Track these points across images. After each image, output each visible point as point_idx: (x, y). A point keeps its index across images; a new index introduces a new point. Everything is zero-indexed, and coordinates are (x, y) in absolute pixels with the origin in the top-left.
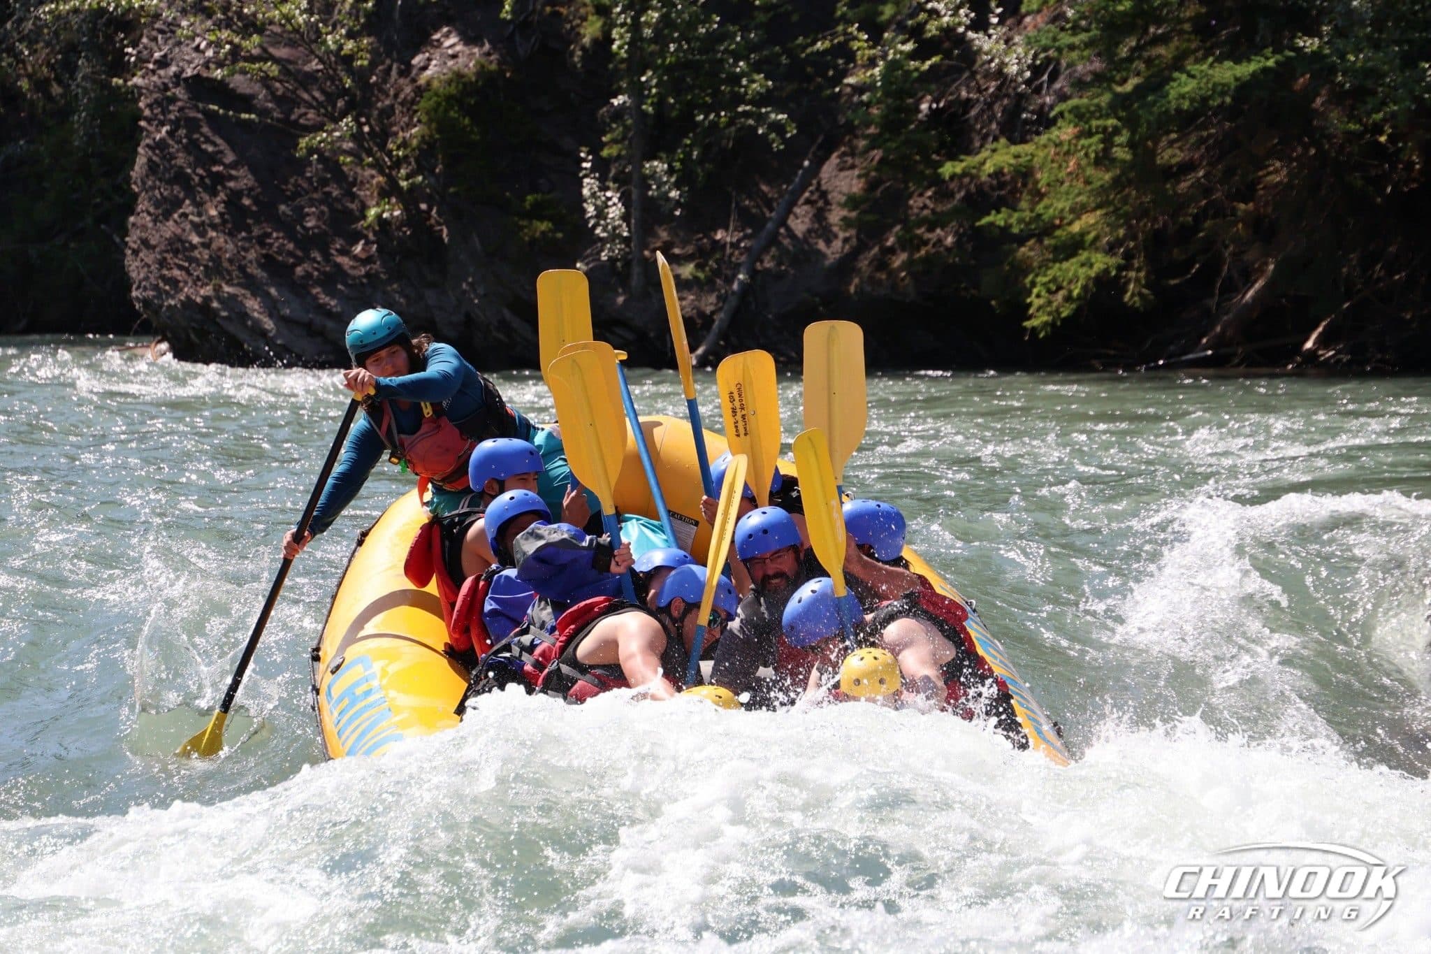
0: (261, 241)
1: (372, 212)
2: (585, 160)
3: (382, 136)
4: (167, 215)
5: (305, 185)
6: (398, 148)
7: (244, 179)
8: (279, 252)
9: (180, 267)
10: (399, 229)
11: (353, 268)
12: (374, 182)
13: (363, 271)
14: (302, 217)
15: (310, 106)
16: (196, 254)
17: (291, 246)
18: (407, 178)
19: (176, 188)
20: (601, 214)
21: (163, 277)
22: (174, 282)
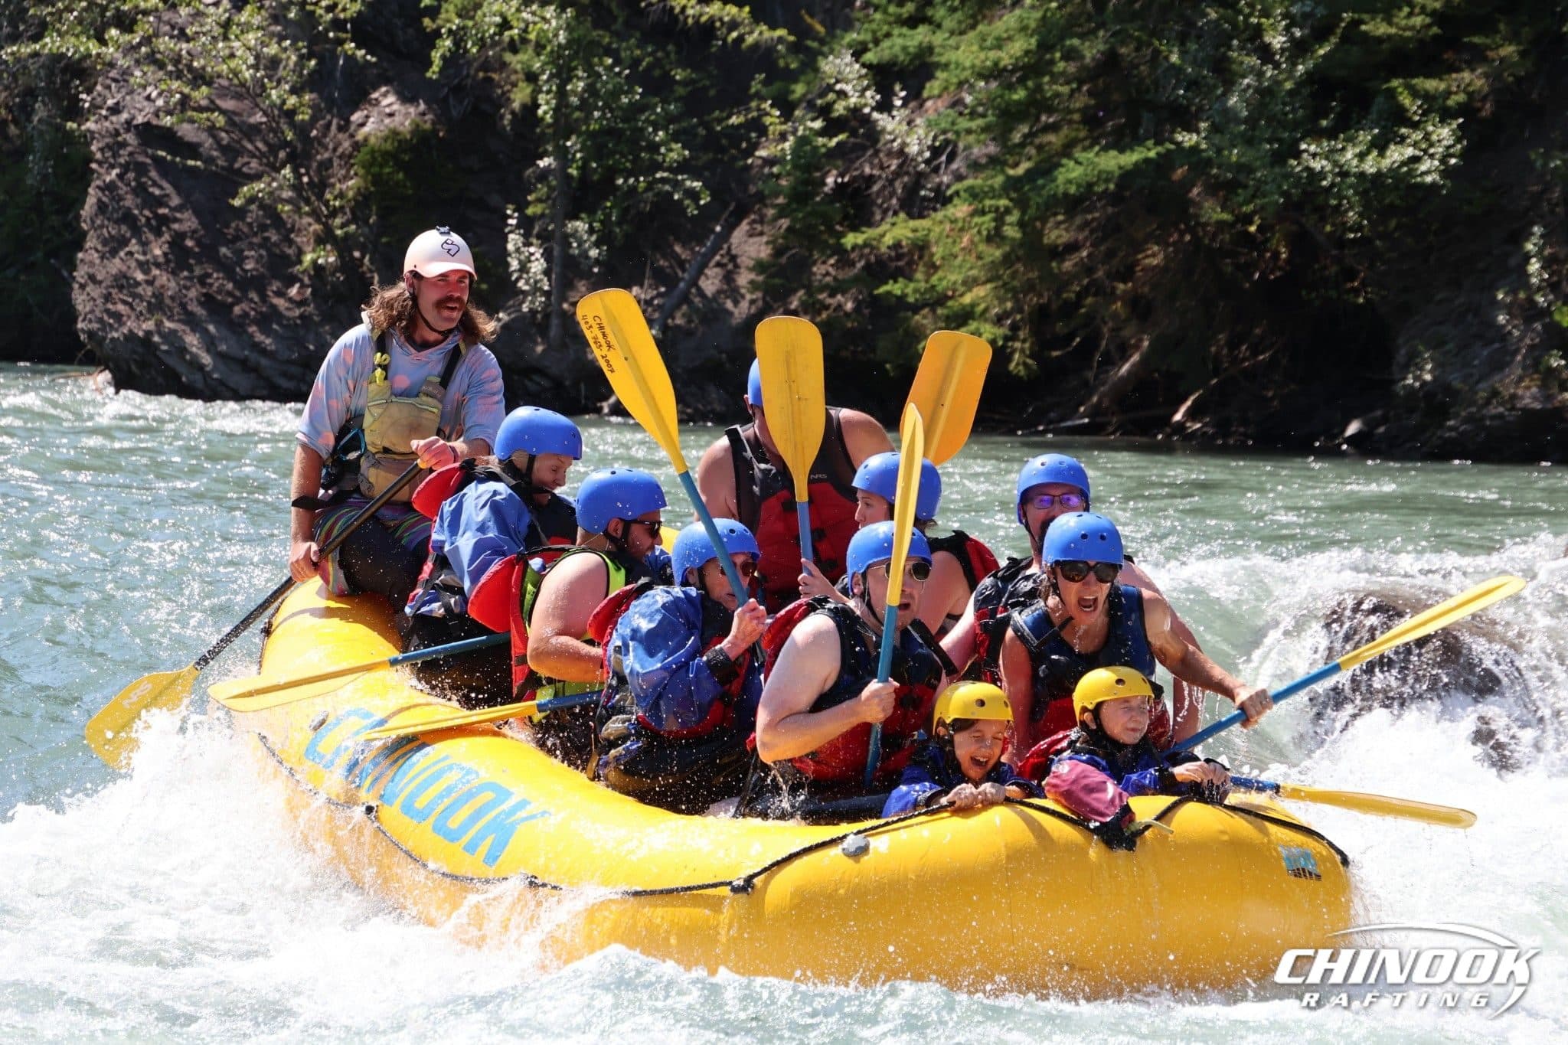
0: (202, 280)
1: (308, 258)
2: (511, 217)
3: (320, 187)
4: (114, 253)
5: (246, 230)
6: (335, 199)
7: (188, 222)
8: (219, 292)
9: (125, 302)
10: (333, 274)
11: (288, 309)
12: (311, 229)
13: (297, 312)
14: (241, 259)
15: (254, 156)
16: (140, 290)
17: (230, 286)
18: (343, 226)
19: (124, 228)
20: (524, 268)
21: (107, 311)
22: (118, 316)
